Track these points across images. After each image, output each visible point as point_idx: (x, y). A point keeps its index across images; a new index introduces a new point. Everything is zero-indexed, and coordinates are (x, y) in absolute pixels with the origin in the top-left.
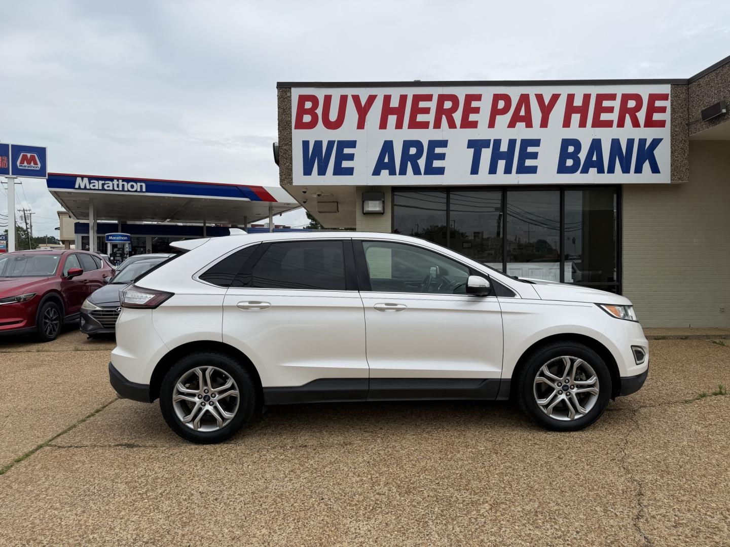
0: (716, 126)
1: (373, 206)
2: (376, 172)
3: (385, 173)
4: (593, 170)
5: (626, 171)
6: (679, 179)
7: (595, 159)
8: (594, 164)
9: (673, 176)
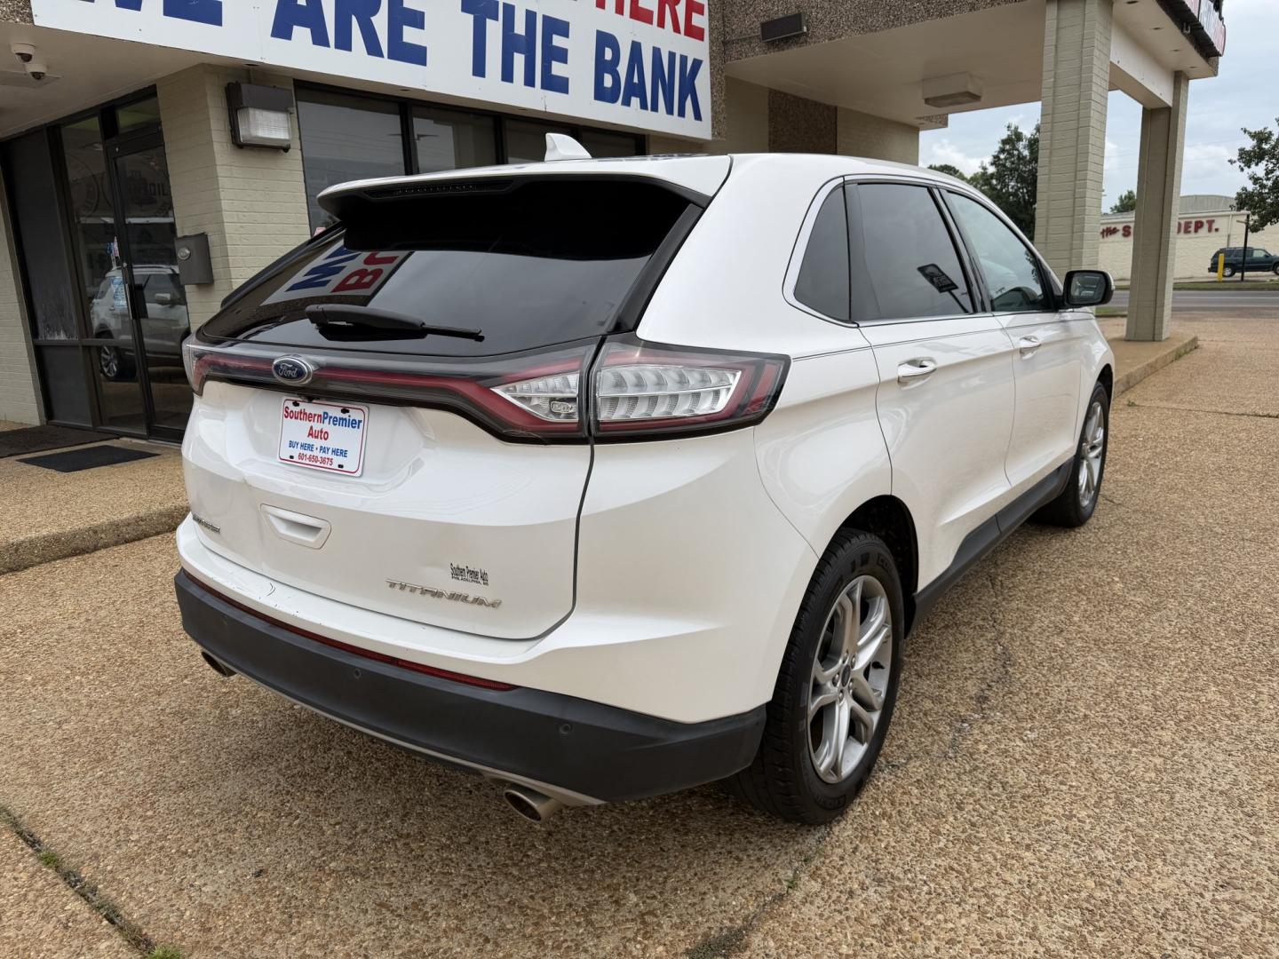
0: (781, 52)
1: (268, 126)
2: (282, 29)
3: (302, 34)
4: (635, 101)
5: (670, 111)
6: (719, 134)
7: (636, 80)
8: (636, 90)
9: (713, 127)
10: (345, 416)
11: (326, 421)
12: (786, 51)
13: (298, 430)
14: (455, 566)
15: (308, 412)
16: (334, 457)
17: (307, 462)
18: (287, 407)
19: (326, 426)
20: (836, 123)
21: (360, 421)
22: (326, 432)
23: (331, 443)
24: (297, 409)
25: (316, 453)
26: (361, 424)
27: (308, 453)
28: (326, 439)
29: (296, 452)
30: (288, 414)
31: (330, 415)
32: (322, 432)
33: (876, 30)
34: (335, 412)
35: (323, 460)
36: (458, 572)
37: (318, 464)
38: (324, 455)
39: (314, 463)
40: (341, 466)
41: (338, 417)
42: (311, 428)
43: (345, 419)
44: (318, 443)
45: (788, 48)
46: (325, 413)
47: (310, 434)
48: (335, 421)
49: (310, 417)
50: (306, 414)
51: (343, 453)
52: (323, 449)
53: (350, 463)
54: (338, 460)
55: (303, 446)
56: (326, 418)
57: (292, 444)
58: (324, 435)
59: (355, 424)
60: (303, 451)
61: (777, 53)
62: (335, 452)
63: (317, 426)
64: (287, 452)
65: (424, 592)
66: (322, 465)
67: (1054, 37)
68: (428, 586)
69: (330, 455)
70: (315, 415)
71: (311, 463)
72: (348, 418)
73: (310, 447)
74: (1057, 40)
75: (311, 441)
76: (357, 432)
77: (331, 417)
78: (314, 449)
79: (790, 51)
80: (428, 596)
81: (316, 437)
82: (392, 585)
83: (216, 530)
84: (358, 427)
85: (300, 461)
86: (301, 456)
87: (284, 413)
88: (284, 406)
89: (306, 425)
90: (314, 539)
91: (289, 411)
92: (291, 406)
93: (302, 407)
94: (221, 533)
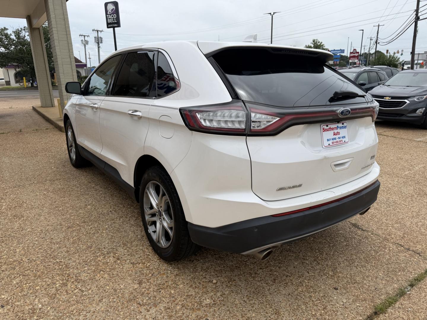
10: (343, 125)
11: (338, 129)
13: (329, 135)
14: (371, 156)
15: (332, 127)
17: (335, 144)
18: (324, 128)
19: (339, 130)
21: (346, 126)
22: (339, 132)
23: (341, 136)
24: (328, 128)
25: (338, 140)
27: (335, 141)
28: (339, 134)
29: (330, 142)
31: (339, 126)
32: (337, 132)
34: (340, 125)
35: (340, 141)
36: (371, 158)
37: (339, 143)
39: (338, 143)
40: (345, 141)
41: (334, 127)
42: (334, 132)
44: (337, 137)
46: (337, 126)
47: (334, 135)
48: (341, 128)
49: (333, 129)
51: (344, 137)
52: (339, 138)
54: (344, 140)
55: (333, 139)
57: (328, 140)
58: (338, 133)
60: (333, 141)
62: (342, 137)
63: (336, 131)
64: (326, 143)
65: (366, 167)
66: (340, 143)
69: (341, 139)
70: (334, 128)
71: (337, 144)
73: (335, 139)
75: (335, 136)
76: (346, 130)
78: (336, 139)
81: (336, 135)
83: (300, 186)
84: (346, 128)
85: (333, 144)
86: (333, 143)
87: (323, 130)
88: (323, 128)
89: (332, 132)
90: (347, 166)
91: (325, 129)
92: (325, 127)
93: (329, 126)
94: (302, 186)
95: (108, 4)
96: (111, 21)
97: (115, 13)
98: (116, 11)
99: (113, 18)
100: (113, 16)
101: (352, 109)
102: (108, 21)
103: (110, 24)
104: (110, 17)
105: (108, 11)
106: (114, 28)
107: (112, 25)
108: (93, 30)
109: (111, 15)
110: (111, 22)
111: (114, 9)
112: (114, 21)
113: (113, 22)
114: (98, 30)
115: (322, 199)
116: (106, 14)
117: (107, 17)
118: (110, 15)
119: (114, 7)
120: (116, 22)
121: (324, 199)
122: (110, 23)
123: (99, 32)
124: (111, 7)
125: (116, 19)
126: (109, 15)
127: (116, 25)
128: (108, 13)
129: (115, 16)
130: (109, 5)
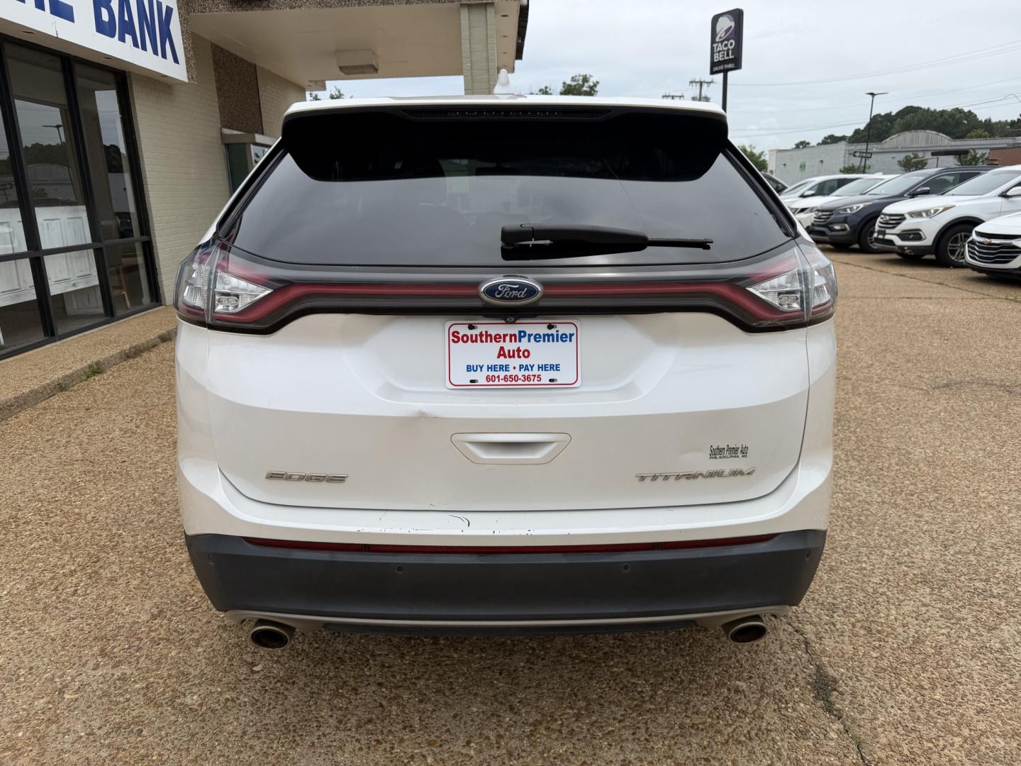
4: (128, 38)
5: (156, 53)
6: (192, 78)
7: (126, 18)
8: (127, 28)
9: (188, 72)
10: (553, 331)
11: (524, 339)
12: (249, 12)
13: (486, 353)
14: (715, 447)
15: (491, 333)
16: (542, 373)
17: (501, 383)
18: (457, 332)
19: (524, 344)
20: (257, 79)
21: (571, 335)
22: (526, 350)
23: (535, 360)
24: (475, 332)
25: (515, 372)
26: (574, 338)
27: (501, 374)
28: (526, 357)
29: (480, 375)
30: (456, 338)
31: (530, 332)
32: (518, 350)
33: (331, 7)
34: (542, 329)
35: (528, 378)
36: (716, 453)
37: (520, 382)
38: (527, 373)
39: (514, 383)
40: (552, 380)
42: (502, 348)
43: (552, 335)
44: (515, 362)
45: (252, 10)
46: (520, 332)
47: (501, 355)
48: (537, 338)
49: (497, 338)
50: (491, 335)
51: (556, 367)
52: (525, 367)
53: (563, 376)
54: (546, 376)
55: (492, 368)
56: (524, 336)
57: (473, 369)
58: (523, 353)
59: (564, 338)
60: (491, 373)
61: (241, 12)
62: (543, 367)
63: (510, 346)
64: (463, 377)
65: (678, 477)
66: (527, 383)
67: (468, 33)
68: (682, 471)
69: (535, 371)
70: (506, 335)
71: (509, 383)
72: (555, 334)
73: (503, 368)
74: (470, 35)
75: (503, 361)
76: (569, 346)
77: (530, 335)
78: (510, 369)
79: (253, 12)
80: (683, 481)
82: (642, 478)
83: (341, 479)
84: (570, 341)
85: (489, 383)
86: (490, 379)
87: (452, 338)
88: (452, 331)
89: (495, 347)
90: (539, 455)
91: (460, 336)
92: (463, 330)
93: (481, 329)
94: (346, 479)
95: (719, 17)
96: (721, 56)
97: (733, 36)
98: (737, 33)
99: (727, 48)
100: (726, 45)
101: (545, 284)
102: (715, 57)
103: (720, 63)
104: (721, 47)
105: (717, 35)
106: (725, 72)
107: (722, 67)
108: (691, 82)
109: (722, 42)
110: (721, 59)
111: (731, 27)
112: (728, 55)
113: (726, 58)
114: (702, 80)
115: (405, 531)
116: (713, 41)
117: (712, 48)
118: (720, 44)
119: (733, 24)
120: (732, 59)
121: (413, 532)
122: (719, 61)
123: (705, 86)
124: (726, 23)
125: (732, 52)
126: (718, 42)
127: (730, 66)
128: (717, 40)
129: (731, 44)
130: (721, 20)
